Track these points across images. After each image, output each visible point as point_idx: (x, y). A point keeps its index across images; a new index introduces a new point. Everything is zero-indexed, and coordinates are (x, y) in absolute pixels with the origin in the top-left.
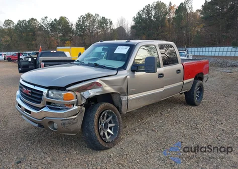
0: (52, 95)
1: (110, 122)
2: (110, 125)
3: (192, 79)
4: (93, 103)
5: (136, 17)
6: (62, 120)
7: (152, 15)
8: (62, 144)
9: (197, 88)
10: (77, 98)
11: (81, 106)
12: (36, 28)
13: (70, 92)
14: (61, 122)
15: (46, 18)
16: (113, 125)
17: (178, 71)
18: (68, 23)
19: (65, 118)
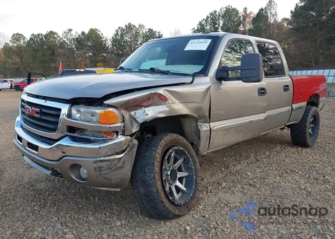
0: (78, 116)
1: (180, 170)
2: (179, 175)
3: (304, 104)
4: (150, 135)
5: (196, 28)
6: (95, 162)
7: (219, 25)
8: (95, 208)
9: (310, 119)
10: (123, 121)
11: (131, 136)
12: (55, 44)
13: (111, 109)
14: (95, 165)
15: (70, 30)
16: (186, 174)
17: (286, 88)
18: (101, 38)
19: (102, 158)
